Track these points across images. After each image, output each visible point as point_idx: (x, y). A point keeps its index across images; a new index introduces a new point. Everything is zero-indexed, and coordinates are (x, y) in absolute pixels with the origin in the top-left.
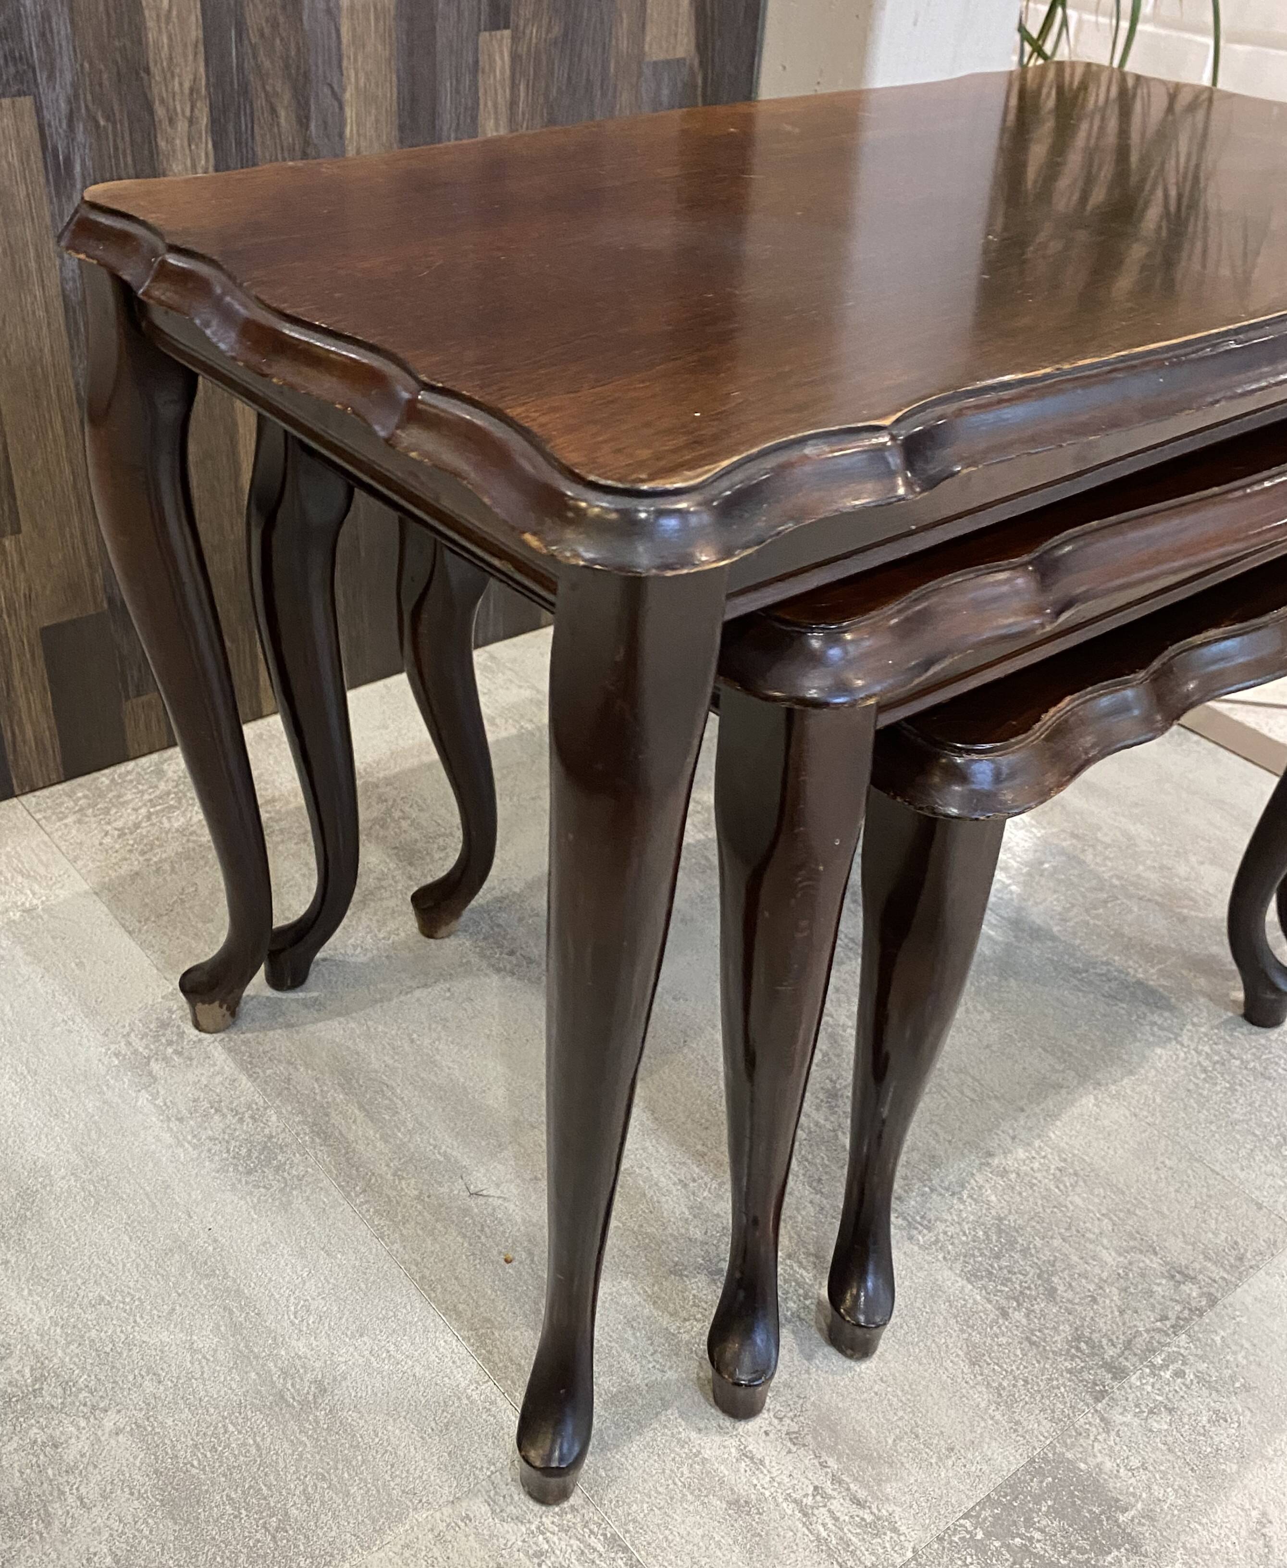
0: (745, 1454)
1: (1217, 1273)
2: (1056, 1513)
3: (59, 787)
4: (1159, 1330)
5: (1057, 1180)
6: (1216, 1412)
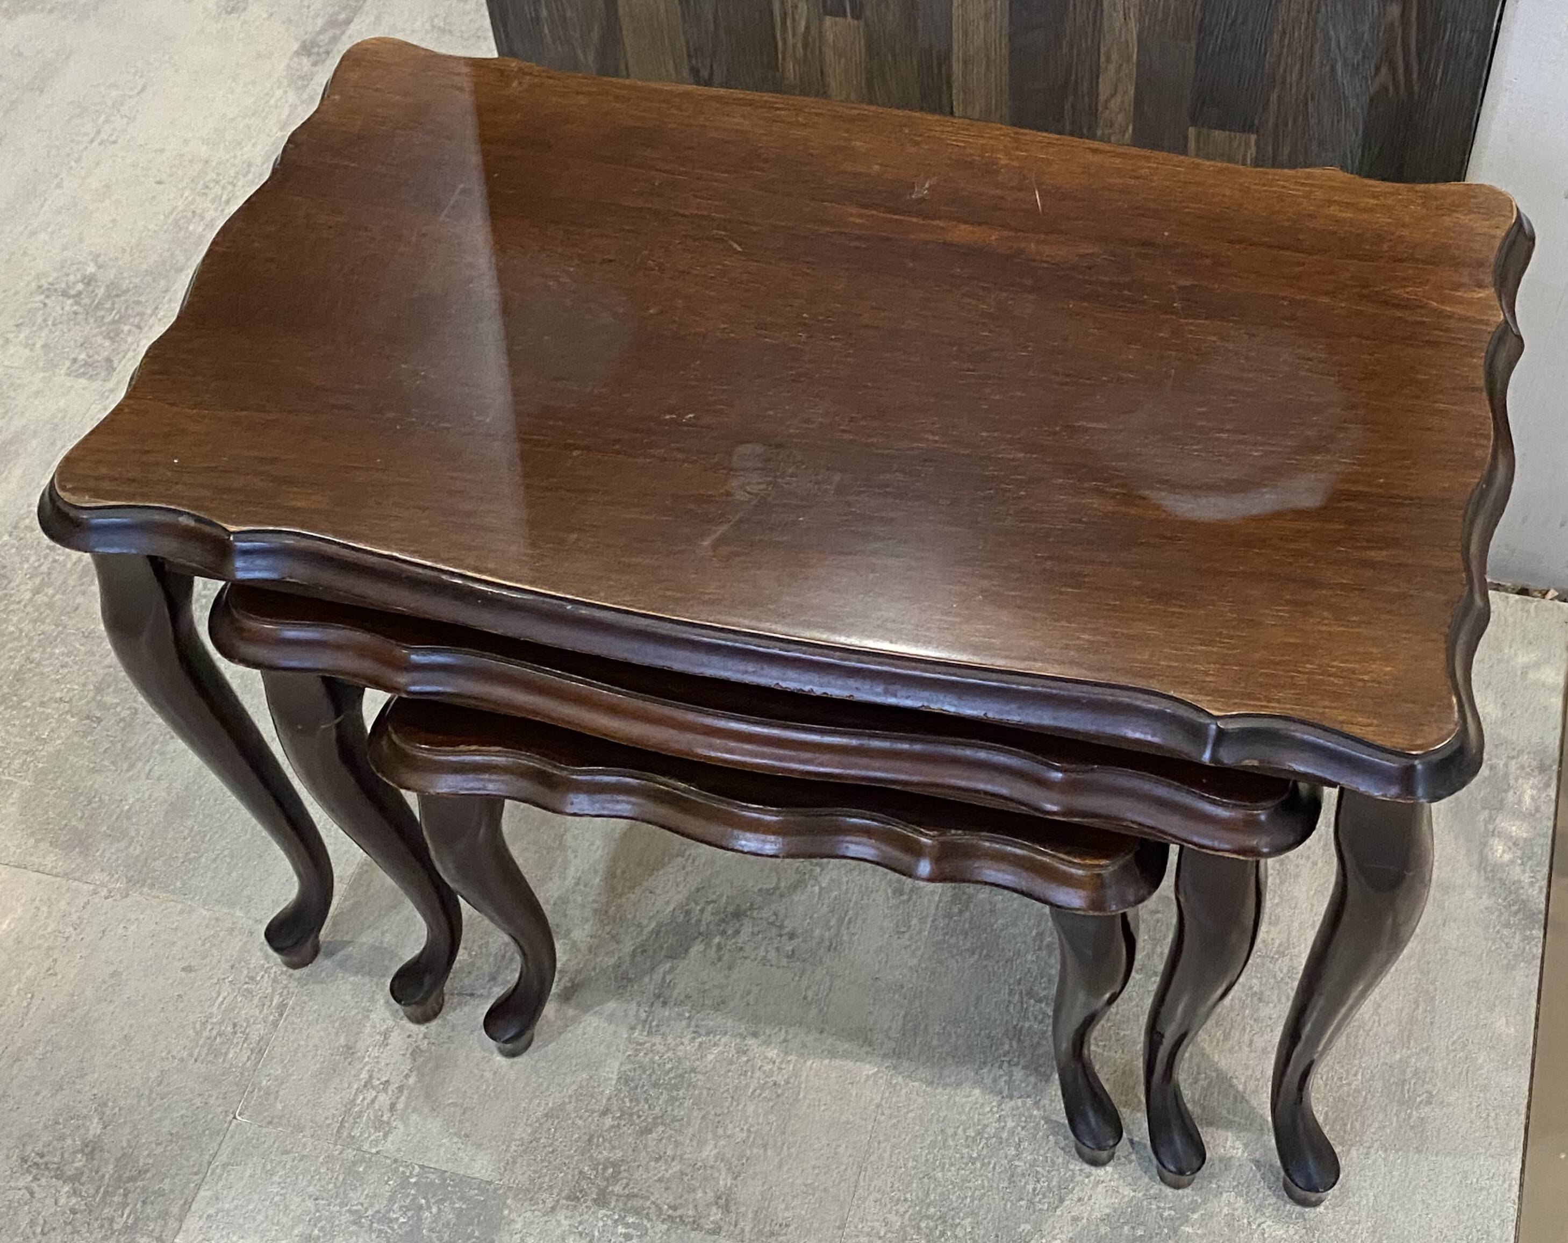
0: (386, 1035)
1: (745, 1225)
2: (459, 1213)
4: (659, 1209)
5: (763, 1088)
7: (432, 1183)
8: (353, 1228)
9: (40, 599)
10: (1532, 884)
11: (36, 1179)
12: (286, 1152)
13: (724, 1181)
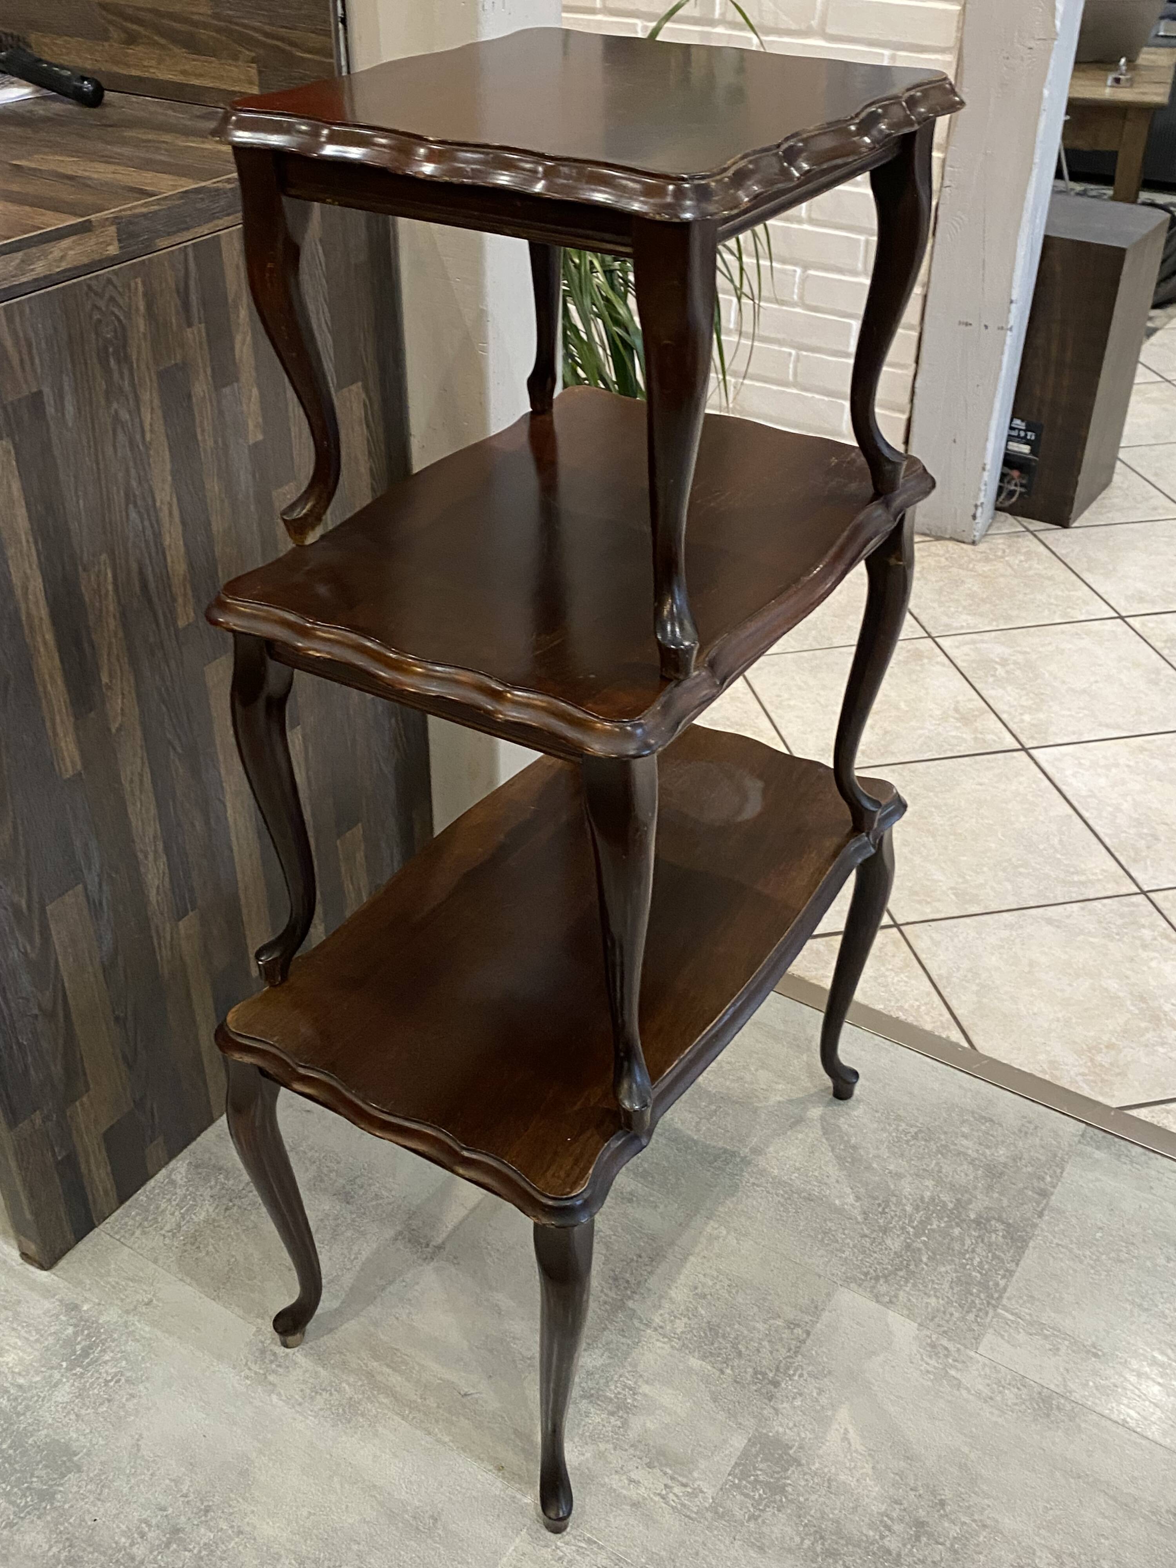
1: (807, 1318)
2: (764, 1459)
3: (118, 1211)
4: (789, 1357)
5: (729, 1292)
6: (819, 1388)
7: (742, 1471)
8: (760, 1521)
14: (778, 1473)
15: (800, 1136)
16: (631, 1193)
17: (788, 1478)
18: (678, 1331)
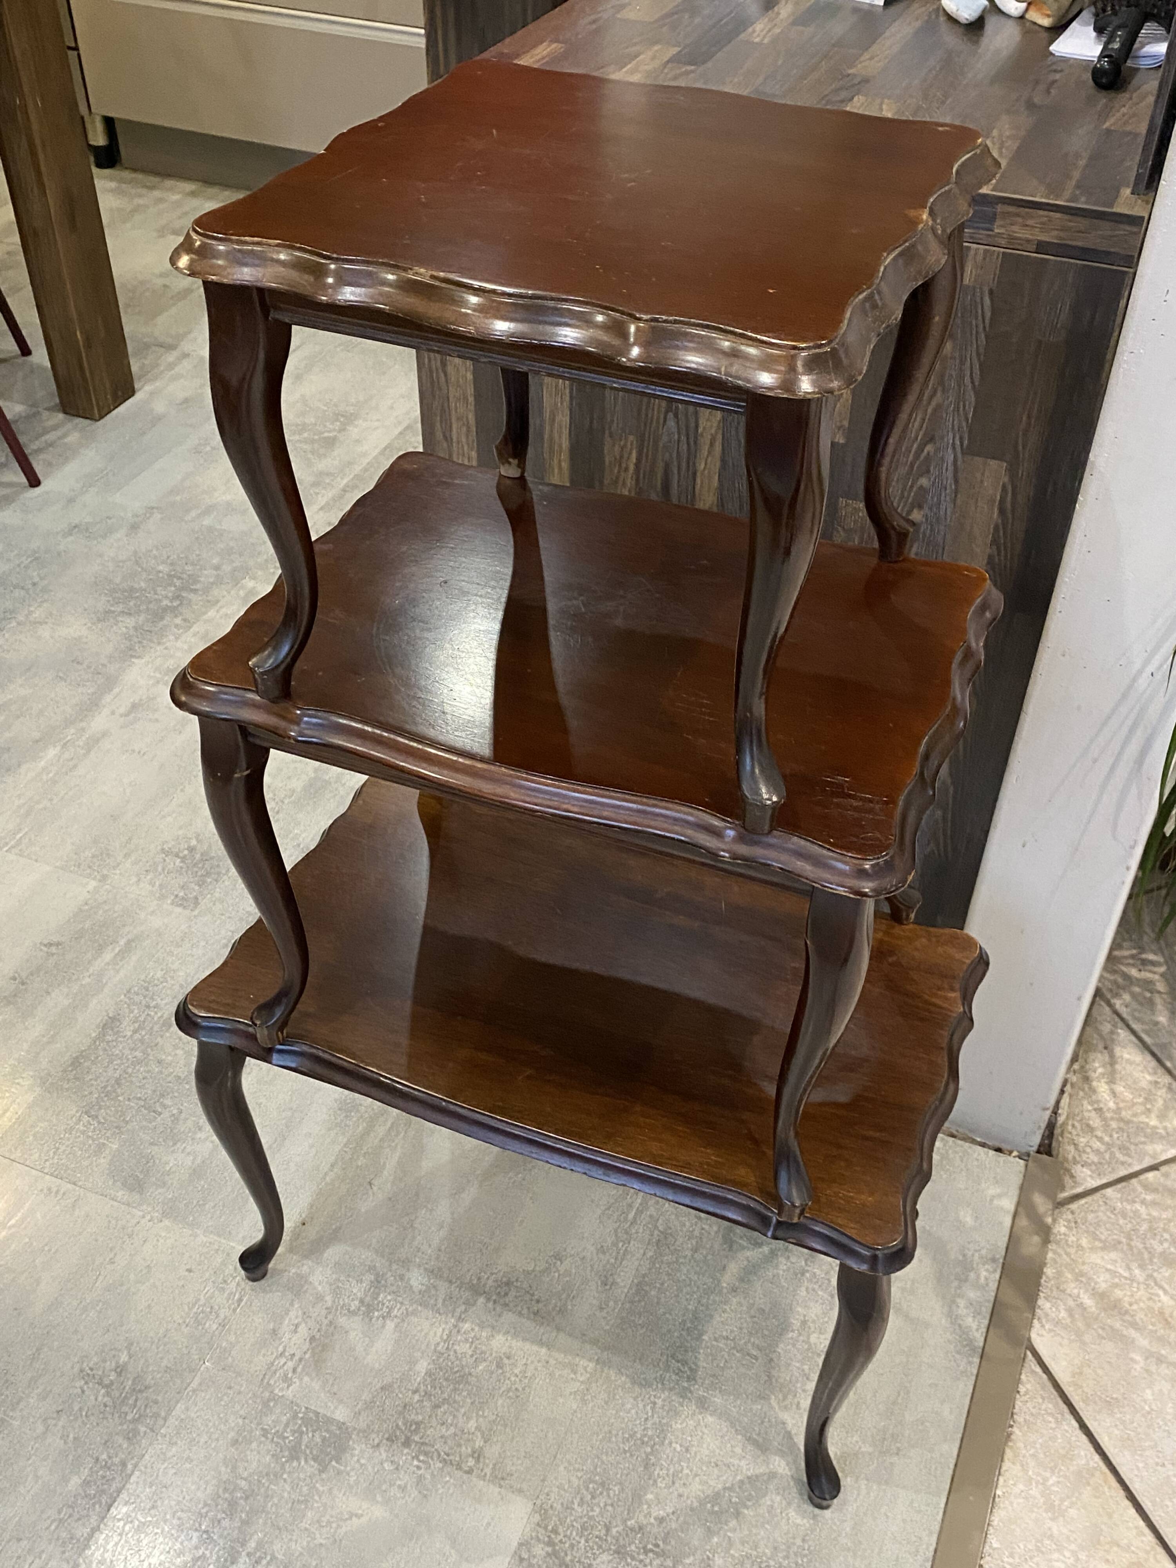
0: (297, 1326)
1: (488, 1471)
2: (324, 1439)
4: (439, 1455)
5: (509, 1390)
6: (406, 1487)
7: (311, 1419)
8: (263, 1439)
9: (137, 1036)
10: (977, 1330)
11: (86, 1383)
12: (230, 1388)
13: (479, 1443)
14: (311, 1453)
15: (738, 1450)
16: (614, 1283)
17: (306, 1461)
18: (456, 1347)
